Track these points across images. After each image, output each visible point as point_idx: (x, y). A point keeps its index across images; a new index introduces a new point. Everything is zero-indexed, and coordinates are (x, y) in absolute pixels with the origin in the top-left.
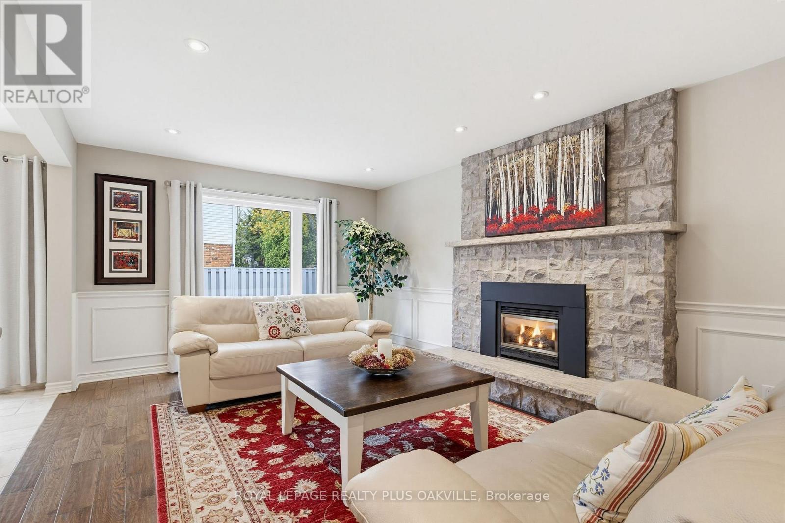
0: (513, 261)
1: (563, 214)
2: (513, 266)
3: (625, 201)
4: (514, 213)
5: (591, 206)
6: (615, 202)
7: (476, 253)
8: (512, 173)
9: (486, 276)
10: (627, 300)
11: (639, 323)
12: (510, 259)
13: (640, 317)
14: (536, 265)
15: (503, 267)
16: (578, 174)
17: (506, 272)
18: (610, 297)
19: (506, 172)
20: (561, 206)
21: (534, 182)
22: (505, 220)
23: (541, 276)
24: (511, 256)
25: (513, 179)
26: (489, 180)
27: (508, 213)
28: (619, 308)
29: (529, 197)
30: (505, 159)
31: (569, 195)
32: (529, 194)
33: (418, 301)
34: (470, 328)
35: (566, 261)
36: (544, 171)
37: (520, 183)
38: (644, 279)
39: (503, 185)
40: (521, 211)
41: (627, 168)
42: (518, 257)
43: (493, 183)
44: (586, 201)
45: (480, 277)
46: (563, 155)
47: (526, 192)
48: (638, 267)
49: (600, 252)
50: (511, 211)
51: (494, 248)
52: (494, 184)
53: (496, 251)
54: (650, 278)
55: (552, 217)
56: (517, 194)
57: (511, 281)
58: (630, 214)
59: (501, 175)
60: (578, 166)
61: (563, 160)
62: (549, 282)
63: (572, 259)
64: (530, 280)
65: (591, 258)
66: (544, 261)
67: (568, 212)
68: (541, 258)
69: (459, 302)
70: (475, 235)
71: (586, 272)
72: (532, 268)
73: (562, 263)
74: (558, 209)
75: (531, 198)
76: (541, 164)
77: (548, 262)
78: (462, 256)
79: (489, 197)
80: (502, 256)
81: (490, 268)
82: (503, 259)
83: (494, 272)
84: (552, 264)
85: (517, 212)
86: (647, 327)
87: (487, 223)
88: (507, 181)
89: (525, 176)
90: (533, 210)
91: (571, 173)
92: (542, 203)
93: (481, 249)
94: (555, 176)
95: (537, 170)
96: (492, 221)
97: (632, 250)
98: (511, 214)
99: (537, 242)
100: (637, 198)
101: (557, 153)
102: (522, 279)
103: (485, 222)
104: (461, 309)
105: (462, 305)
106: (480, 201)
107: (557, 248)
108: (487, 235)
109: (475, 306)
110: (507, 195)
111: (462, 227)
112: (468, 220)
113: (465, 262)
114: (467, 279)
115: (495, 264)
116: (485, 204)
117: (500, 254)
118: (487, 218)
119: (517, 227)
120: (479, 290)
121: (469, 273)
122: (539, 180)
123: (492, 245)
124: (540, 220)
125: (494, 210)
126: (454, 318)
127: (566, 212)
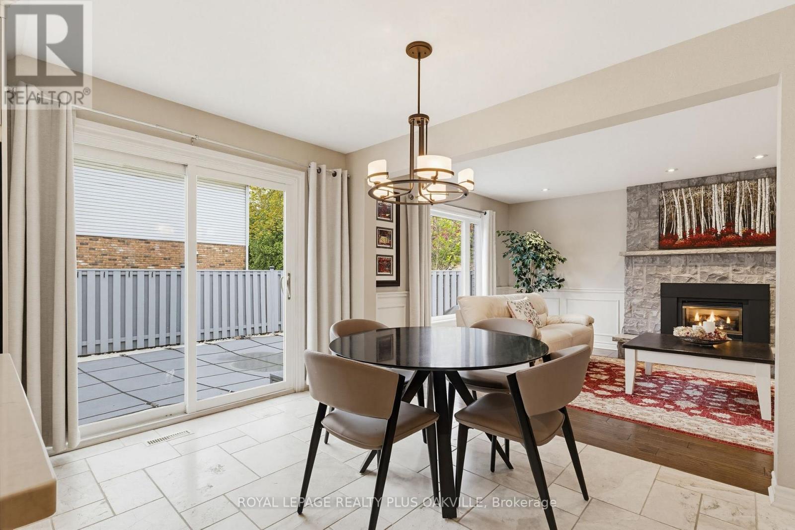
0: (694, 267)
1: (741, 234)
2: (694, 270)
4: (691, 231)
5: (767, 229)
7: (653, 261)
8: (689, 202)
9: (664, 279)
12: (690, 266)
14: (719, 271)
15: (683, 272)
16: (756, 208)
17: (687, 275)
19: (682, 201)
20: (739, 229)
21: (711, 211)
22: (681, 237)
23: (725, 278)
24: (692, 264)
25: (689, 207)
26: (663, 206)
27: (685, 231)
29: (707, 222)
30: (681, 192)
31: (747, 222)
32: (707, 218)
33: (567, 300)
34: (645, 319)
35: (748, 268)
36: (722, 203)
37: (697, 210)
39: (679, 211)
40: (699, 230)
42: (699, 264)
43: (667, 208)
44: (763, 227)
45: (657, 279)
46: (741, 194)
47: (703, 217)
50: (687, 230)
51: (672, 258)
52: (668, 210)
53: (674, 259)
55: (730, 237)
56: (694, 218)
57: (692, 282)
59: (676, 203)
60: (756, 203)
61: (741, 198)
62: (732, 282)
63: (752, 267)
64: (715, 281)
66: (727, 268)
67: (746, 234)
68: (724, 266)
69: (633, 299)
70: (644, 247)
71: (766, 275)
72: (715, 272)
73: (742, 269)
74: (736, 231)
75: (709, 221)
76: (719, 198)
77: (731, 268)
78: (636, 263)
79: (663, 219)
80: (682, 263)
81: (668, 273)
82: (683, 266)
83: (672, 276)
84: (734, 270)
85: (694, 232)
87: (660, 238)
88: (683, 208)
89: (702, 205)
90: (711, 231)
91: (749, 207)
92: (720, 226)
93: (658, 259)
94: (733, 208)
95: (715, 202)
96: (666, 237)
98: (688, 233)
99: (719, 254)
101: (736, 192)
102: (704, 281)
103: (658, 237)
104: (634, 305)
105: (636, 301)
106: (650, 221)
107: (740, 259)
108: (661, 247)
109: (651, 301)
110: (683, 218)
111: (627, 240)
112: (635, 234)
113: (639, 268)
114: (643, 281)
115: (674, 270)
116: (658, 224)
117: (679, 262)
118: (660, 235)
119: (694, 242)
120: (657, 289)
121: (645, 276)
122: (717, 210)
123: (670, 255)
124: (718, 238)
125: (668, 229)
126: (626, 312)
127: (744, 234)
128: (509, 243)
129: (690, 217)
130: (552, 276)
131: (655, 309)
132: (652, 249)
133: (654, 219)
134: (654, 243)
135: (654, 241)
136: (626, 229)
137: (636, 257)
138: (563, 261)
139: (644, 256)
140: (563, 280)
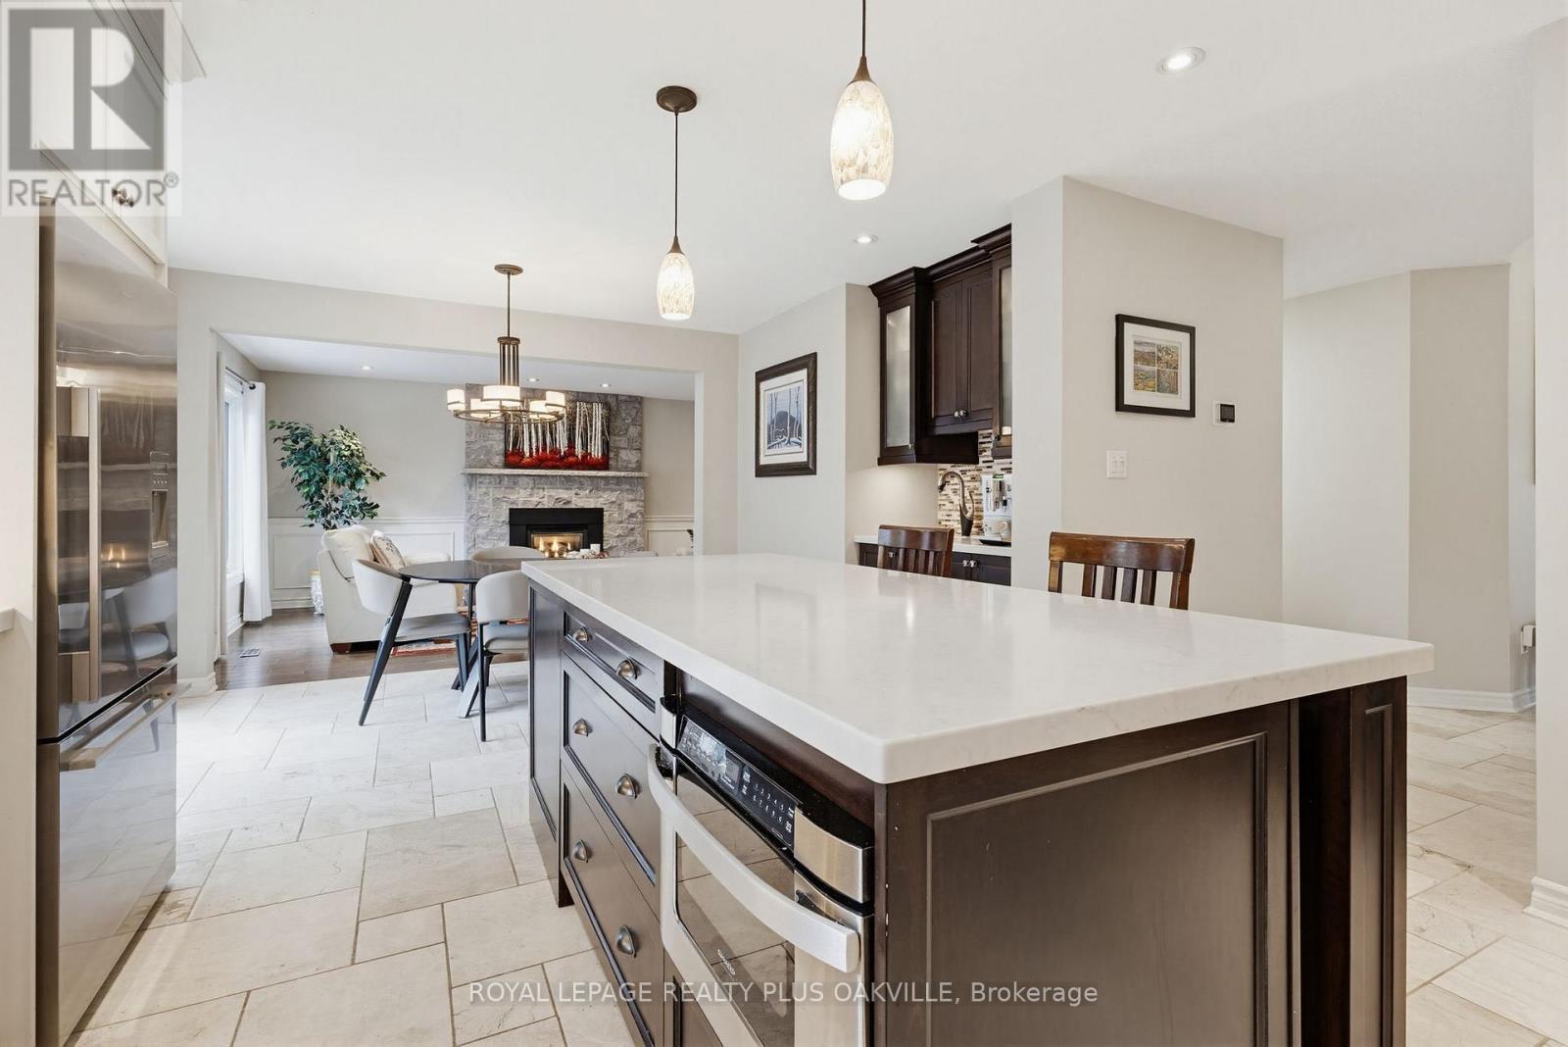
0: (542, 490)
1: (580, 457)
2: (541, 494)
3: (617, 455)
4: (537, 450)
5: (600, 454)
6: (612, 455)
7: (500, 481)
9: (512, 503)
10: (625, 516)
11: (632, 529)
12: (539, 488)
13: (633, 526)
14: (564, 494)
15: (532, 496)
16: (591, 431)
17: (535, 500)
18: (616, 515)
20: (579, 451)
22: (528, 454)
23: (569, 502)
24: (539, 486)
27: (531, 449)
28: (621, 522)
29: (552, 440)
31: (585, 445)
35: (587, 491)
38: (635, 504)
40: (544, 449)
41: (619, 436)
42: (545, 487)
44: (596, 451)
45: (504, 504)
46: (580, 415)
47: (548, 435)
48: (631, 497)
49: (610, 487)
51: (520, 479)
53: (521, 481)
54: (637, 503)
55: (571, 459)
56: (540, 434)
57: (539, 507)
58: (620, 464)
60: (591, 426)
61: (580, 420)
62: (573, 507)
63: (591, 491)
64: (559, 506)
65: (604, 490)
66: (570, 492)
67: (584, 457)
68: (568, 489)
69: (477, 529)
70: (487, 464)
71: (601, 499)
72: (560, 496)
73: (582, 493)
74: (576, 453)
75: (554, 440)
77: (574, 492)
78: (480, 483)
79: (509, 431)
80: (531, 485)
81: (517, 496)
82: (531, 488)
83: (521, 500)
84: (576, 494)
85: (540, 450)
86: (636, 532)
87: (506, 454)
90: (555, 451)
91: (586, 430)
92: (562, 445)
93: (505, 479)
94: (574, 429)
96: (513, 454)
97: (628, 487)
98: (534, 450)
99: (565, 477)
100: (623, 454)
101: (575, 413)
102: (551, 506)
103: (503, 452)
104: (478, 536)
105: (481, 532)
106: (491, 431)
107: (580, 482)
108: (507, 465)
109: (498, 531)
110: (530, 433)
111: (466, 453)
112: (477, 446)
113: (484, 490)
114: (489, 505)
115: (522, 491)
116: (502, 436)
117: (528, 483)
118: (506, 450)
119: (539, 463)
120: (505, 516)
121: (491, 500)
122: (561, 428)
123: (519, 475)
124: (562, 458)
125: (515, 444)
126: (470, 545)
127: (582, 456)
128: (289, 442)
129: (537, 433)
130: (365, 499)
131: (503, 540)
132: (496, 467)
133: (498, 429)
134: (498, 459)
135: (498, 457)
136: (464, 438)
137: (481, 475)
138: (378, 478)
139: (490, 475)
140: (377, 506)
